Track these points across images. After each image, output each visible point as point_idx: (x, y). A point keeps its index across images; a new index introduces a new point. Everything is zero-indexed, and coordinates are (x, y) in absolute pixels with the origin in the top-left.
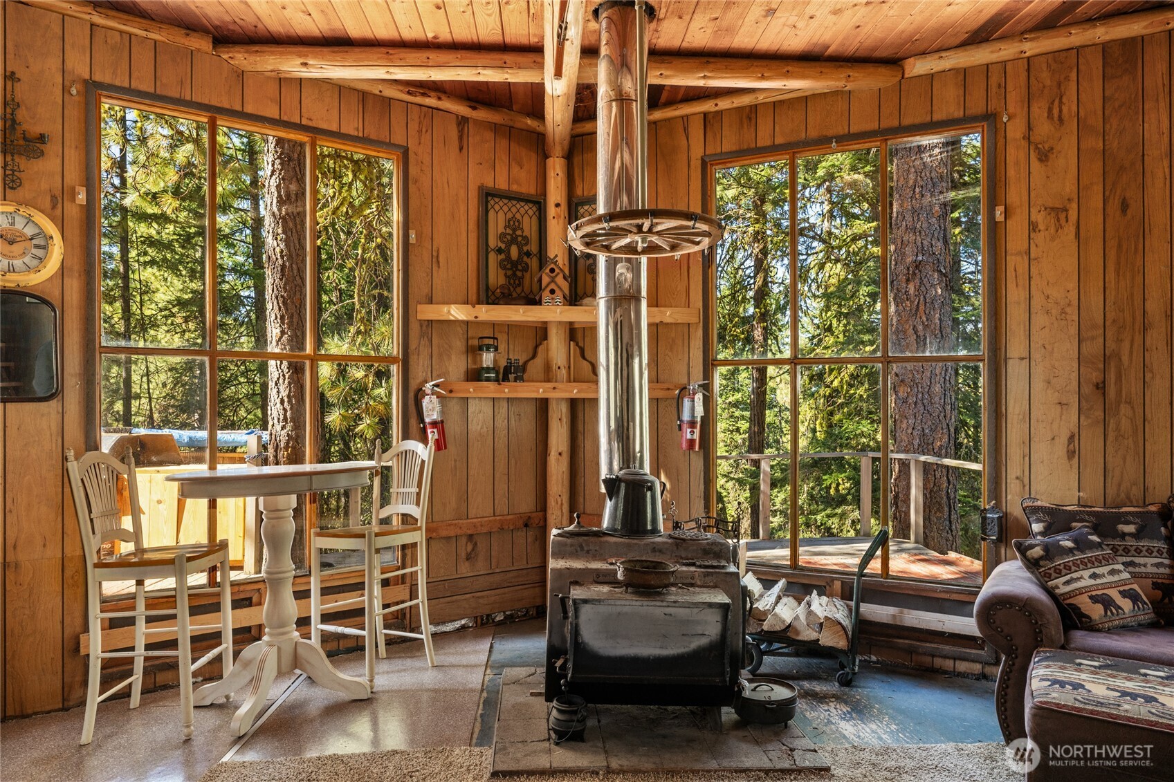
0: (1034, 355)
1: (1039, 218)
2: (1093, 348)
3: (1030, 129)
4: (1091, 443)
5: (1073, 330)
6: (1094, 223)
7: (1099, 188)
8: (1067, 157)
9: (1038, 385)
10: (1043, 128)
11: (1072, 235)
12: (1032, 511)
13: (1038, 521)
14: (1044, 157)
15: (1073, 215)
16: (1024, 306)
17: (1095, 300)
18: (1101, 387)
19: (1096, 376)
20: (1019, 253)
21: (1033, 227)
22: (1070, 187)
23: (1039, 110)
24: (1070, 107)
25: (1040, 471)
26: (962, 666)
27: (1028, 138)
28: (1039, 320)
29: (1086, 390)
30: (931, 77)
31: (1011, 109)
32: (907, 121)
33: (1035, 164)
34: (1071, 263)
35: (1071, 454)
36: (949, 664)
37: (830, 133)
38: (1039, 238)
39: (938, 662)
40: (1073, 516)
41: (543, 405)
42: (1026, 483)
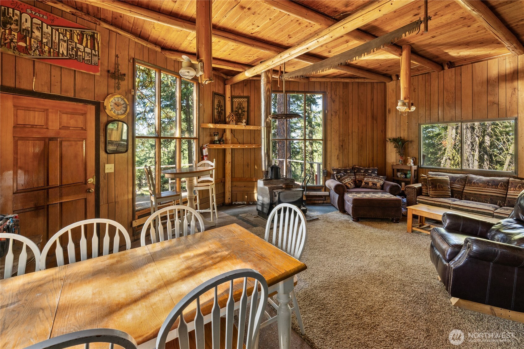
0: (332, 140)
1: (333, 113)
2: (341, 138)
3: (331, 96)
4: (341, 157)
5: (338, 135)
6: (341, 115)
7: (342, 109)
8: (337, 103)
9: (333, 145)
10: (334, 96)
11: (338, 117)
12: (334, 170)
13: (335, 171)
14: (334, 102)
15: (338, 113)
16: (330, 130)
17: (341, 130)
18: (342, 146)
19: (341, 144)
20: (329, 120)
21: (332, 115)
22: (338, 108)
23: (333, 93)
24: (338, 93)
25: (333, 162)
26: (320, 202)
27: (331, 98)
28: (333, 133)
29: (340, 146)
30: (314, 82)
31: (328, 91)
32: (310, 91)
33: (332, 103)
34: (338, 123)
35: (338, 159)
36: (317, 202)
37: (295, 90)
38: (333, 117)
39: (316, 202)
40: (341, 170)
41: (224, 150)
42: (330, 164)
